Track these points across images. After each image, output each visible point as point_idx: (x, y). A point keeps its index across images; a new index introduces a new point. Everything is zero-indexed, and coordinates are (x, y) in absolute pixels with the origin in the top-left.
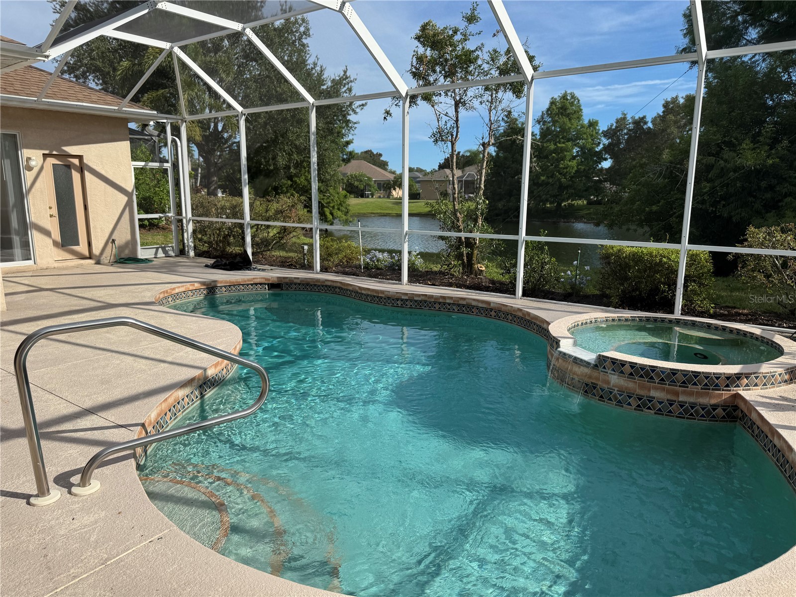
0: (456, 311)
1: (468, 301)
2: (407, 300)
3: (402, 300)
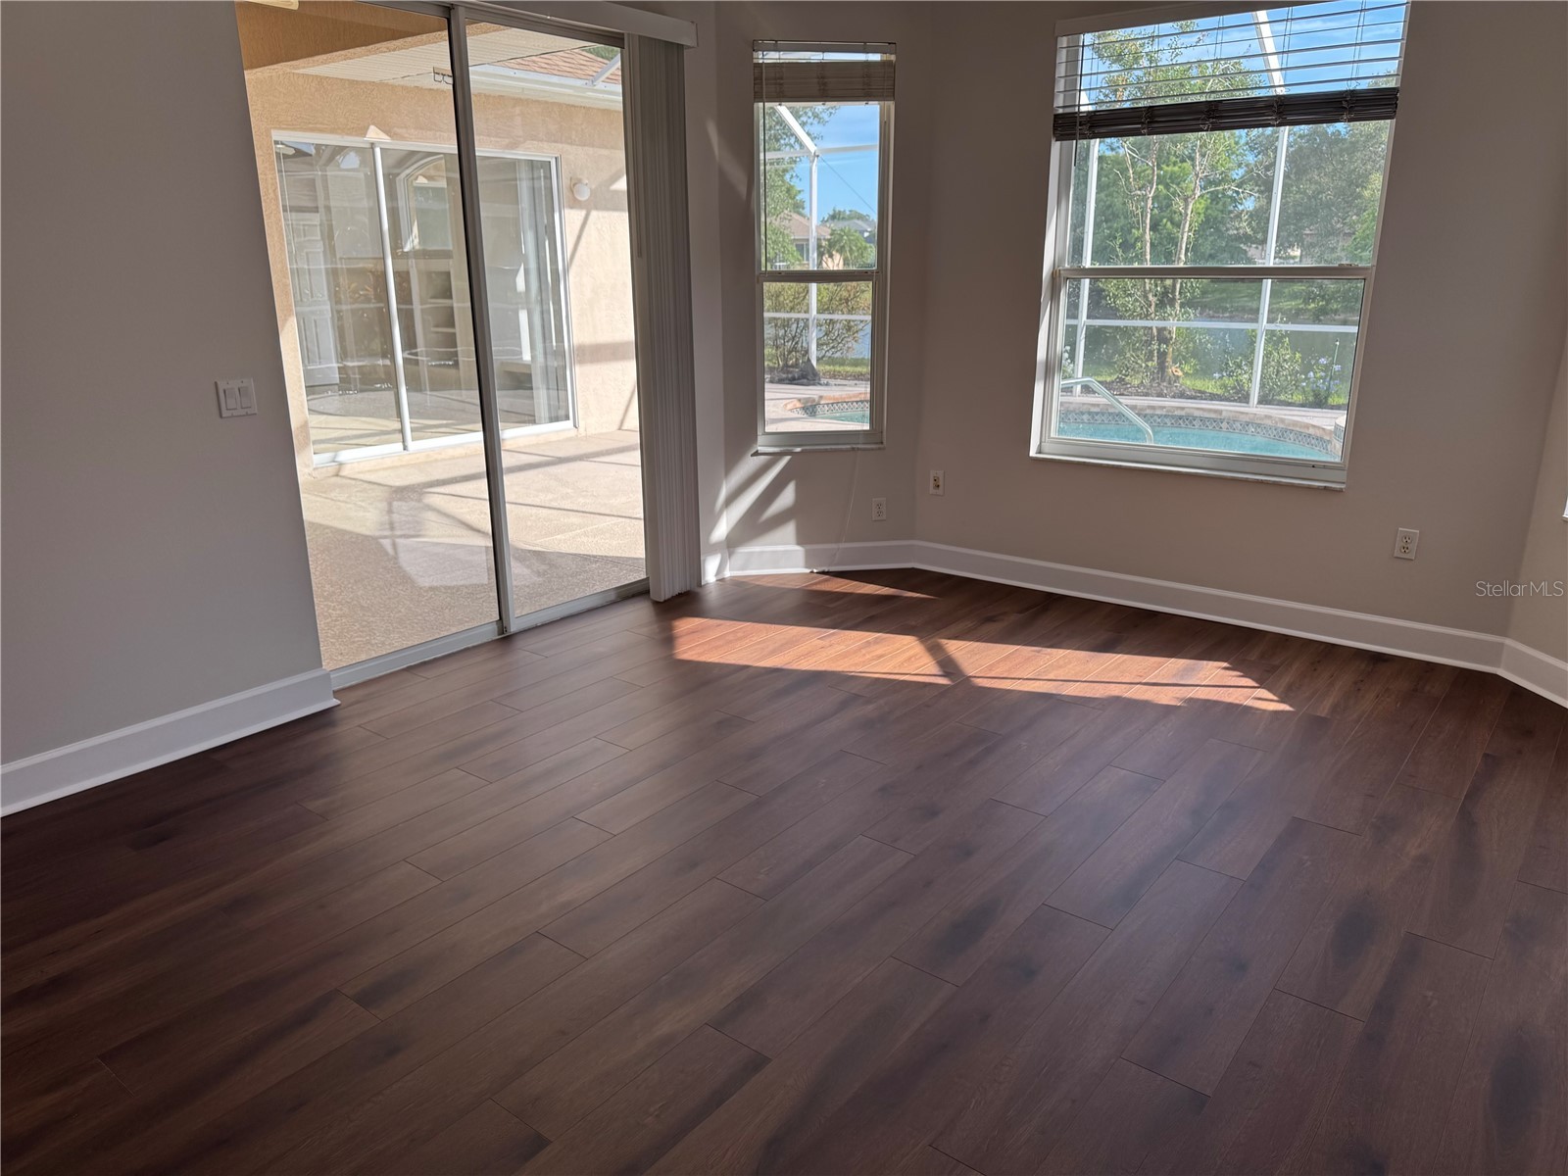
0: (1169, 424)
1: (1187, 410)
2: (1097, 413)
3: (1090, 413)
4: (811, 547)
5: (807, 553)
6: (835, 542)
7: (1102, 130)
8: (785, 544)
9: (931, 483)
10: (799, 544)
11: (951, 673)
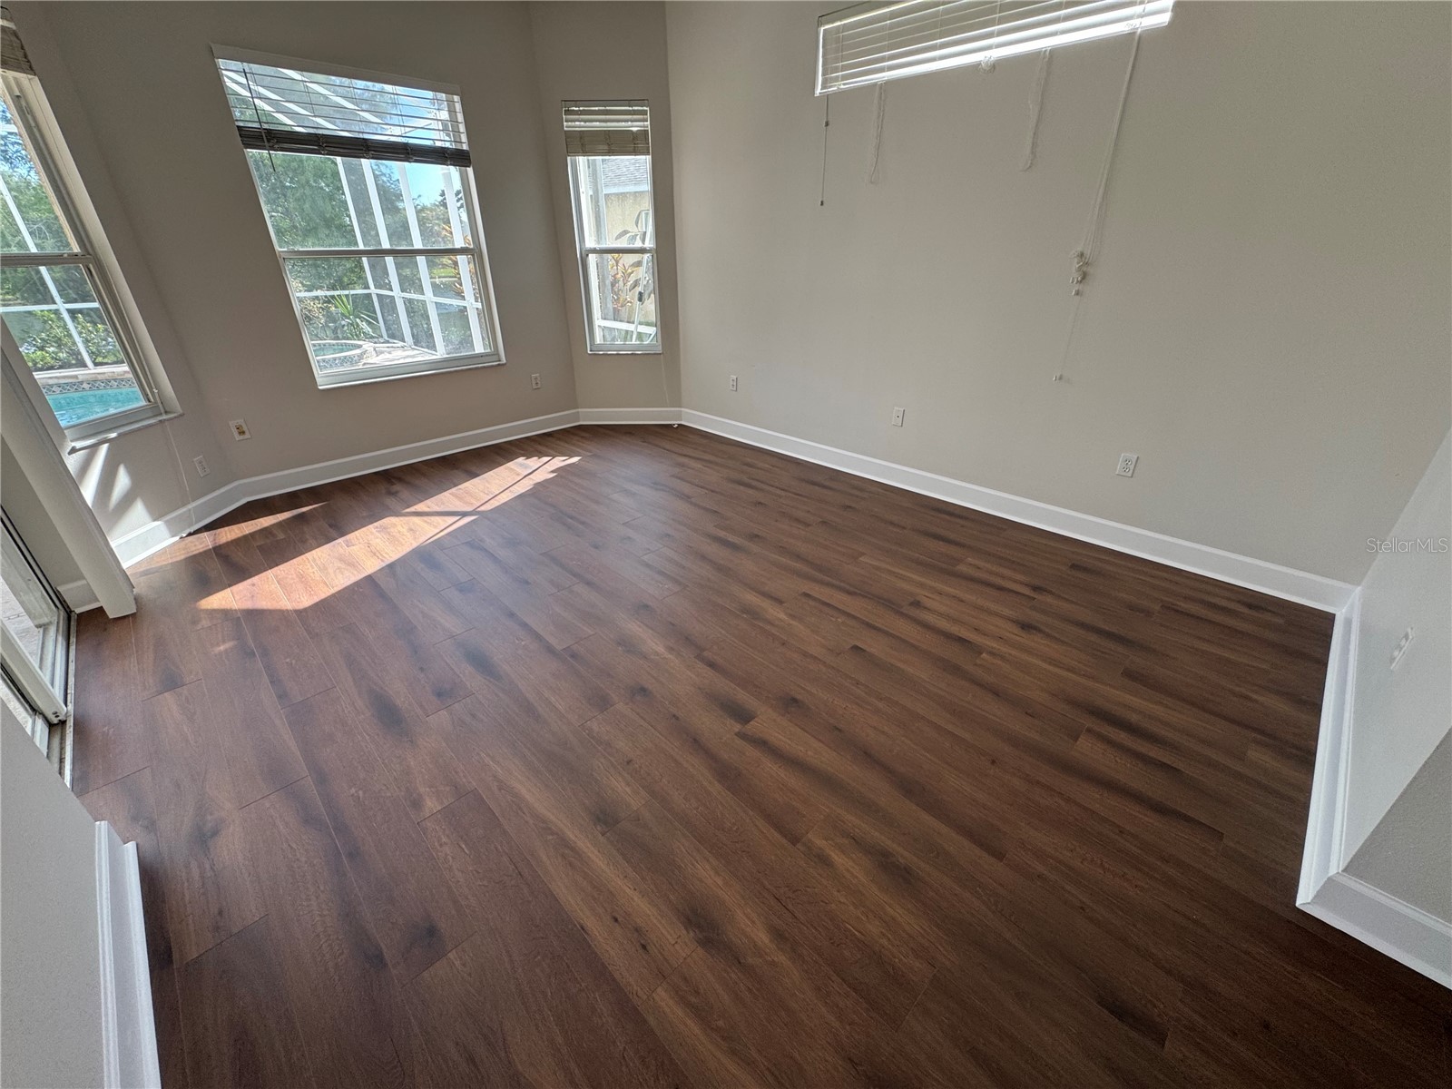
4: (168, 517)
5: (167, 523)
6: (184, 505)
7: (286, 145)
8: (145, 524)
9: (235, 432)
10: (154, 520)
11: (464, 514)
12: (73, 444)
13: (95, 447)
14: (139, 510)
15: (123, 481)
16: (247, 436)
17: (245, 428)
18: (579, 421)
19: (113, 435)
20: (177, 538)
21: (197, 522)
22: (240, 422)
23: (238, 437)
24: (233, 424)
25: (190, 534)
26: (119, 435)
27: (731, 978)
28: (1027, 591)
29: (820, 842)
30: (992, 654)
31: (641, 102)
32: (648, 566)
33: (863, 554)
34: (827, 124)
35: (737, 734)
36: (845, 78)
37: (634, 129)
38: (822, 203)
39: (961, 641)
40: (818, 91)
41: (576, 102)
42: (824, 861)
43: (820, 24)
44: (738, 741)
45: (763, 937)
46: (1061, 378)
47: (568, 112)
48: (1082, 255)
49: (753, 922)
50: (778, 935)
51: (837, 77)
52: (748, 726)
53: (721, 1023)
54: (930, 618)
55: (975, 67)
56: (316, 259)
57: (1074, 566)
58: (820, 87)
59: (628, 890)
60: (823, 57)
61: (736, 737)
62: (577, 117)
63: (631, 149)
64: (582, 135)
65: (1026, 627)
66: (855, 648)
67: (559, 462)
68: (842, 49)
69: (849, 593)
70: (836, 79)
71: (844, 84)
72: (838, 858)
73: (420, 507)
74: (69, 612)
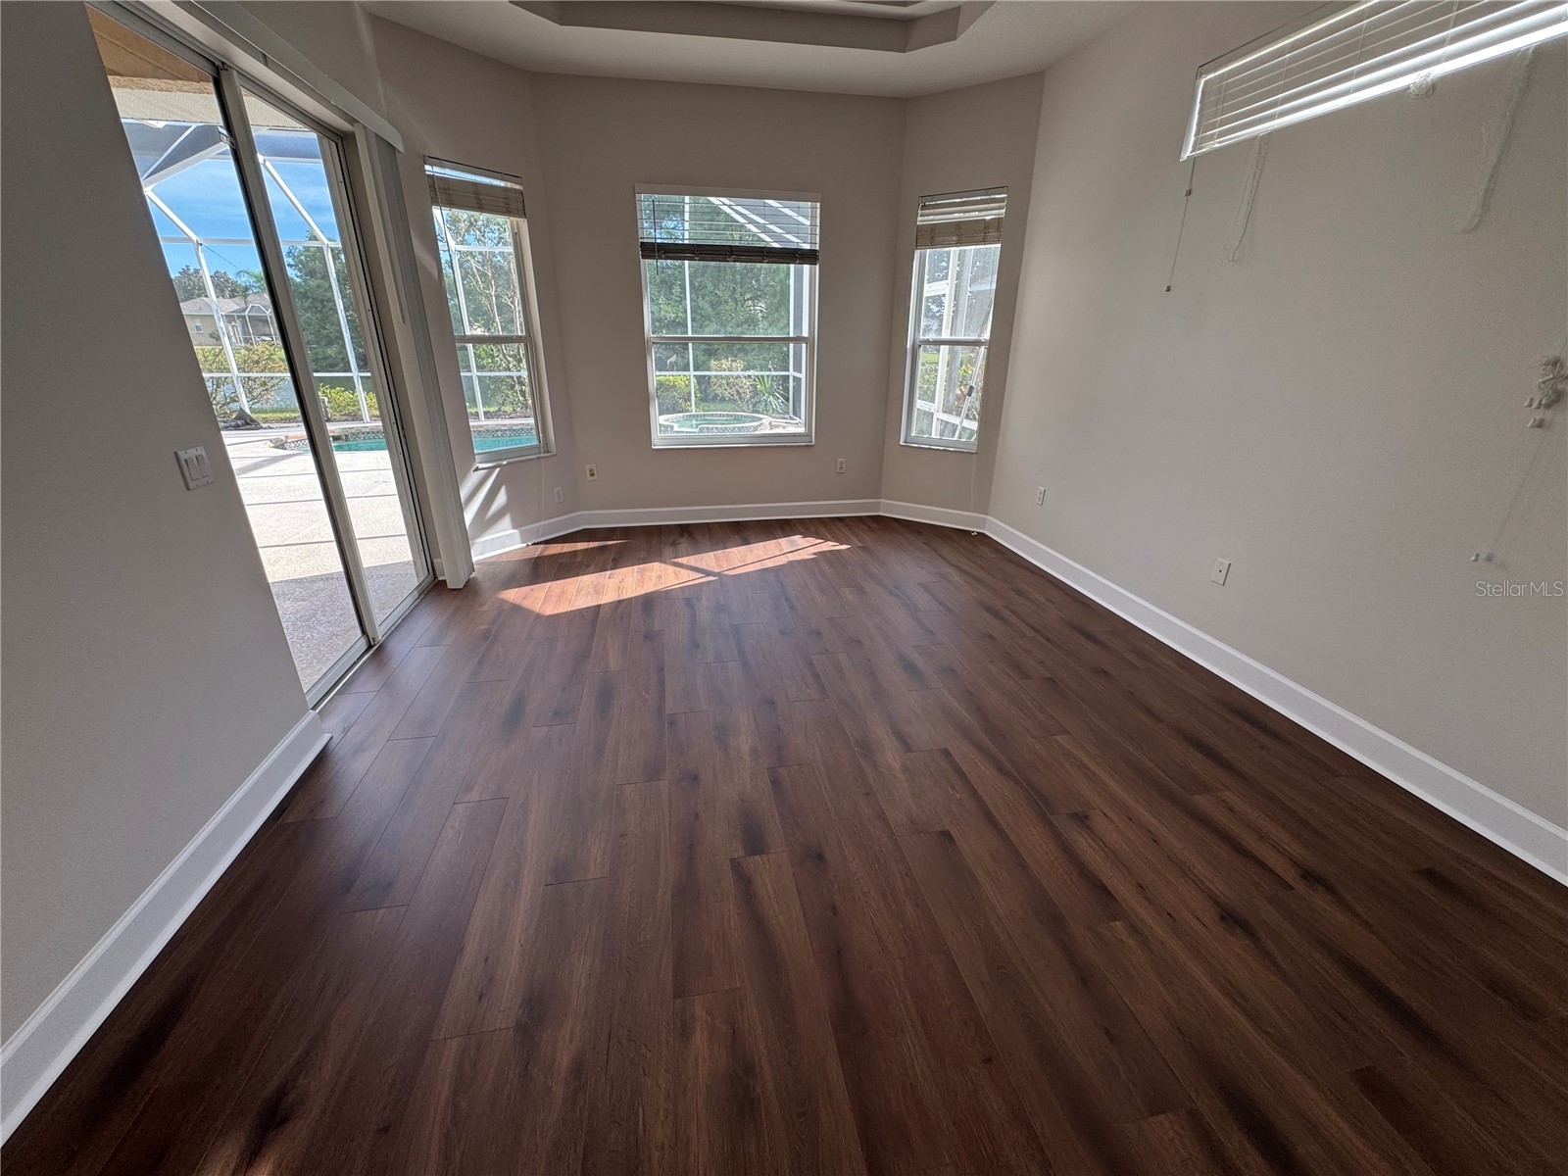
4: (522, 528)
5: (521, 533)
6: (537, 522)
7: (670, 255)
8: (506, 530)
9: (588, 473)
10: (514, 528)
11: (708, 573)
12: (478, 465)
13: (492, 469)
14: (507, 521)
15: (502, 498)
16: (595, 477)
17: (595, 472)
18: (878, 511)
19: (505, 463)
20: (525, 545)
21: (542, 536)
22: (593, 466)
23: (589, 478)
24: (588, 467)
25: (534, 544)
26: (508, 464)
27: (508, 1074)
28: (1290, 875)
29: (699, 1012)
30: (1134, 929)
31: (999, 189)
32: (811, 665)
33: (1064, 731)
34: (1189, 193)
35: (732, 860)
36: (1221, 135)
37: (988, 218)
38: (1169, 289)
39: (1103, 892)
40: (1187, 153)
41: (932, 197)
42: (685, 1031)
43: (1199, 75)
44: (727, 867)
45: (564, 1060)
46: (1489, 559)
47: (924, 207)
48: (1556, 363)
49: (571, 1041)
50: (578, 1069)
51: (1213, 135)
52: (750, 859)
53: (464, 1105)
54: (1082, 843)
55: (1401, 95)
56: (674, 344)
57: (1431, 875)
58: (1190, 149)
59: (517, 941)
60: (1199, 113)
61: (729, 862)
62: (932, 211)
63: (981, 239)
64: (933, 228)
65: (1230, 918)
66: (947, 835)
67: (830, 546)
68: (1221, 100)
69: (1001, 770)
70: (1212, 137)
71: (1219, 143)
72: (699, 1038)
73: (683, 560)
74: (435, 578)
